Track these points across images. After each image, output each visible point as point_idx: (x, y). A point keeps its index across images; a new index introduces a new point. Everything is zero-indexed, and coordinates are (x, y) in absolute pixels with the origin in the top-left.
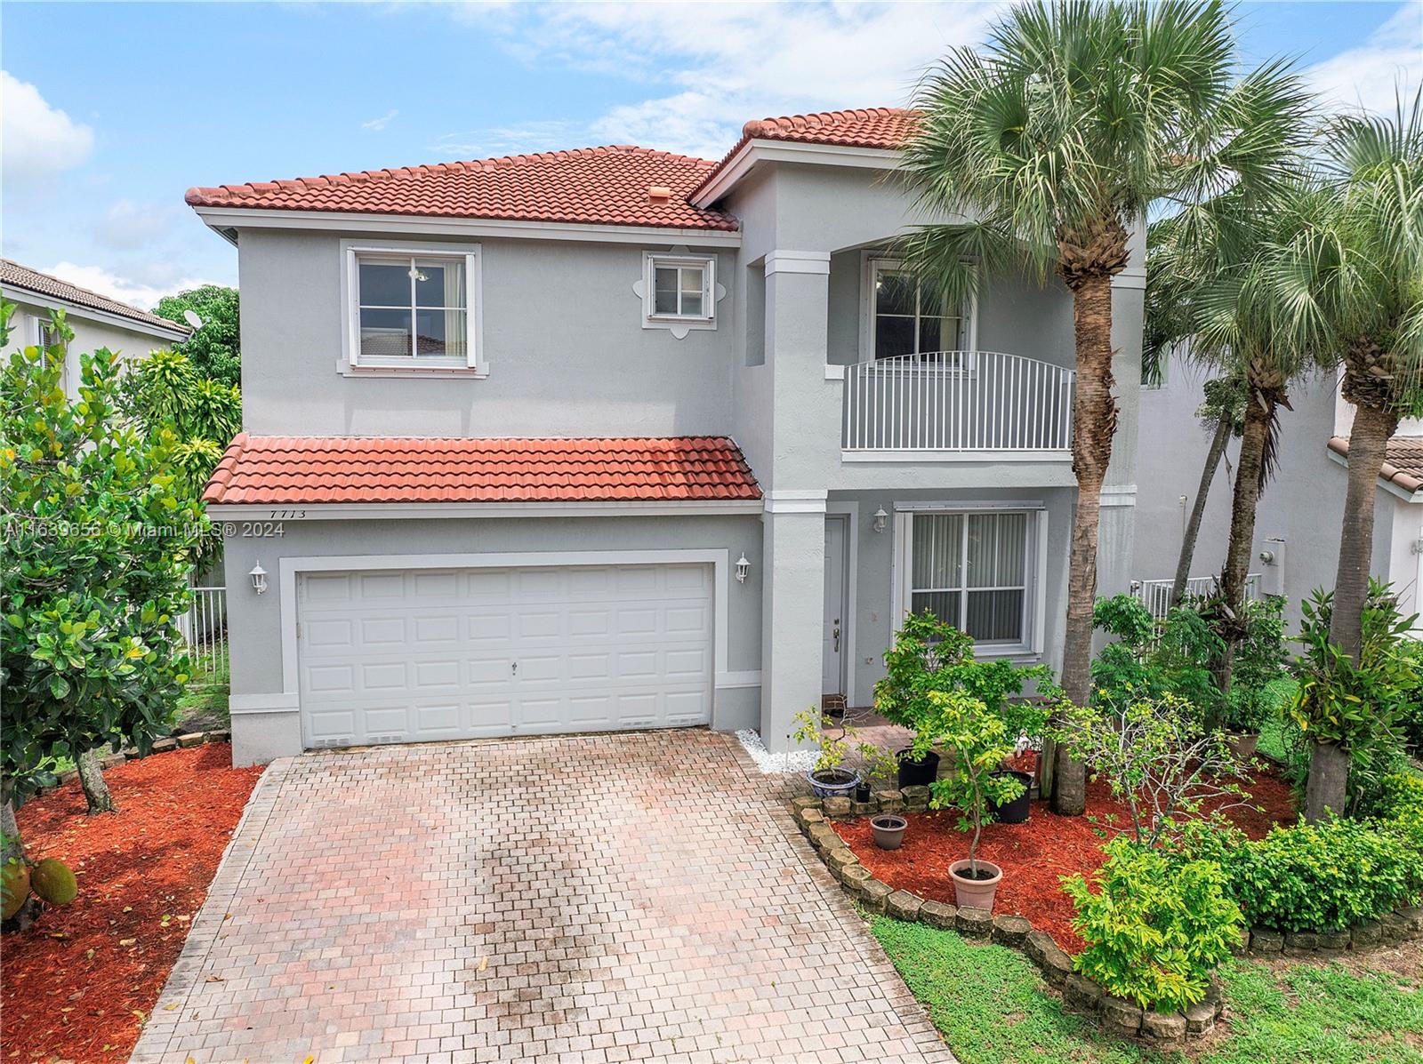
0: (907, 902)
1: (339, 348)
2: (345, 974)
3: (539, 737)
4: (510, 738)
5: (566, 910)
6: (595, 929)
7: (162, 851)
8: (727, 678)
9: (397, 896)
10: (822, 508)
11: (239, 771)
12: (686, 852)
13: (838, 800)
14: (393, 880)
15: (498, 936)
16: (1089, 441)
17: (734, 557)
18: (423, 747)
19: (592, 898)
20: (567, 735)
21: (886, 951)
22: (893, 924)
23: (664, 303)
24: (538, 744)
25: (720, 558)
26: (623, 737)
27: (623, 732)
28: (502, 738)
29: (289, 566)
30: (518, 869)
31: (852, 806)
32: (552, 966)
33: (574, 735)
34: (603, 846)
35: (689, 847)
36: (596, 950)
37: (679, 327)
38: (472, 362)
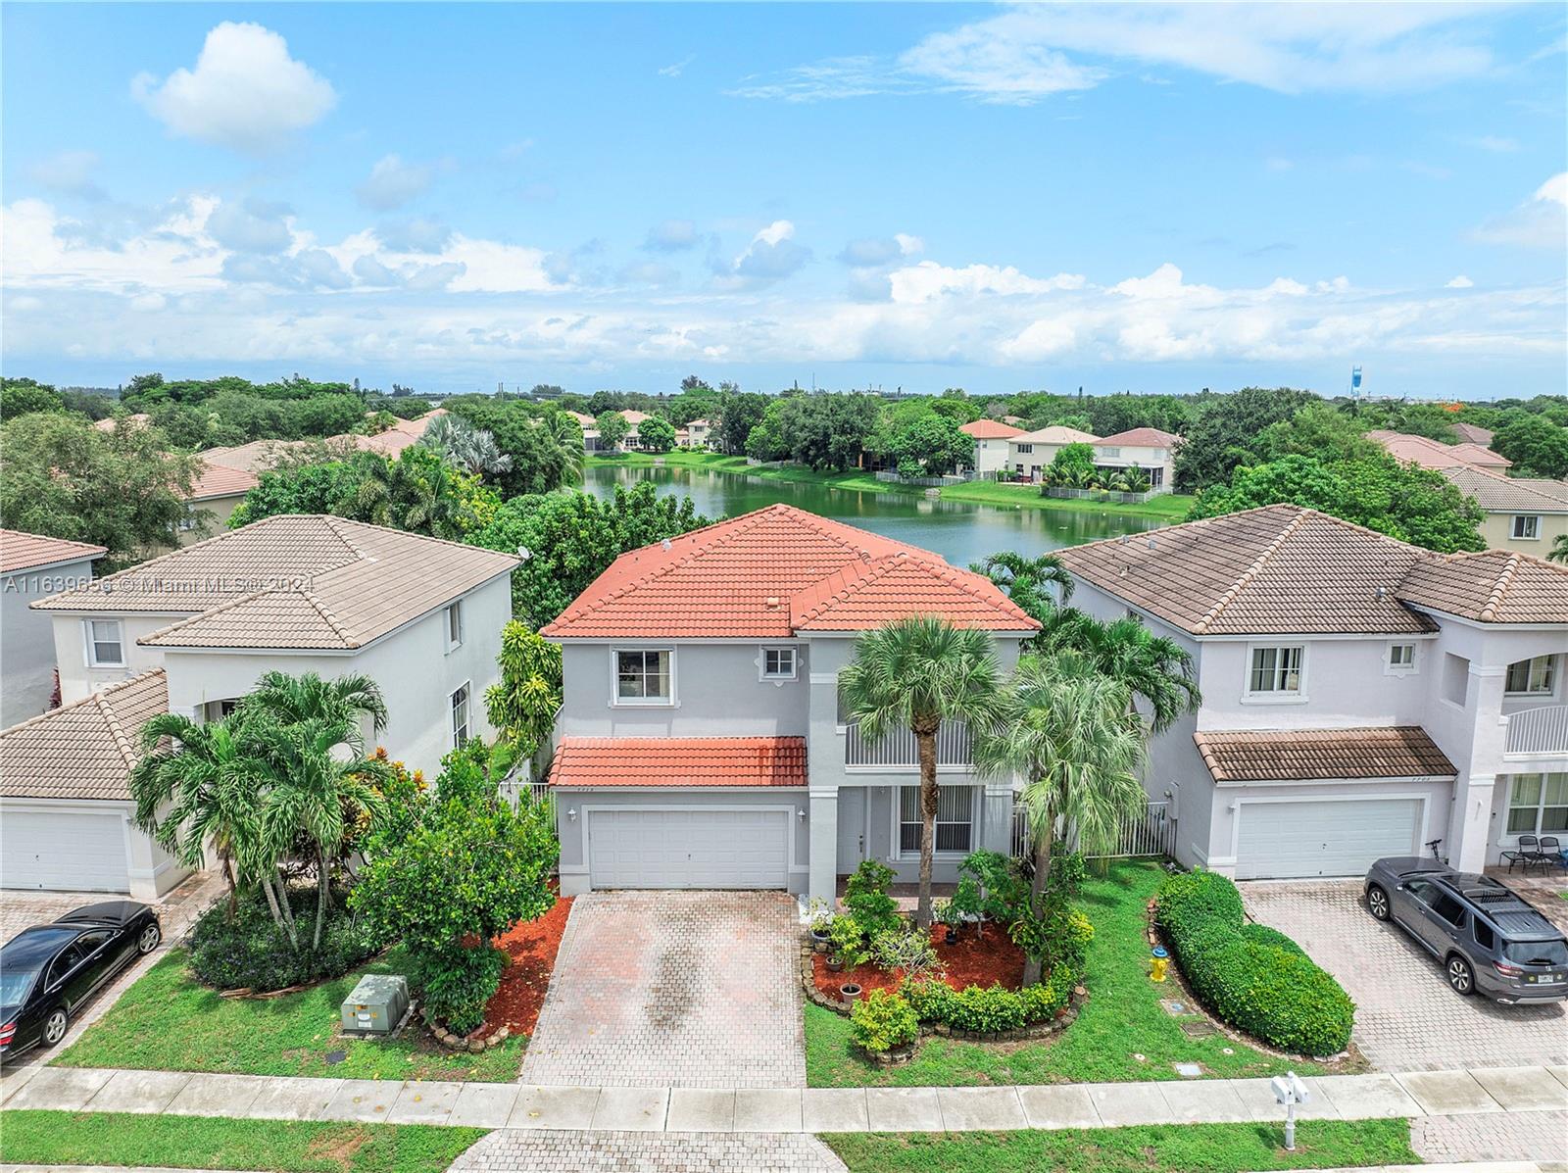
0: (821, 998)
1: (609, 696)
2: (604, 1003)
3: (701, 890)
4: (687, 890)
5: (689, 986)
6: (698, 995)
7: (535, 942)
8: (794, 868)
9: (625, 973)
10: (836, 795)
11: (563, 900)
12: (745, 963)
13: (821, 944)
14: (625, 965)
15: (661, 994)
16: (924, 804)
17: (797, 811)
18: (645, 892)
19: (701, 982)
20: (715, 890)
21: (805, 1016)
22: (813, 1006)
23: (771, 668)
24: (701, 895)
25: (791, 809)
26: (742, 894)
27: (743, 890)
28: (683, 890)
29: (585, 809)
30: (674, 965)
31: (827, 948)
32: (678, 1008)
33: (718, 890)
34: (712, 957)
35: (748, 961)
36: (696, 1004)
37: (779, 677)
38: (672, 703)
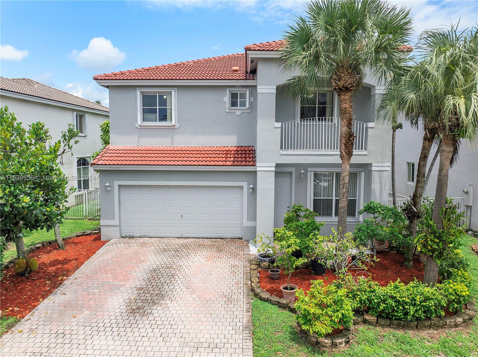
0: (266, 295)
1: (136, 121)
2: (96, 296)
3: (189, 238)
4: (180, 238)
5: (165, 287)
6: (170, 293)
7: (70, 261)
8: (247, 223)
9: (121, 278)
10: (274, 169)
11: (103, 242)
12: (210, 274)
13: (265, 263)
14: (123, 274)
15: (142, 292)
16: (344, 147)
17: (248, 185)
18: (154, 238)
19: (175, 284)
20: (198, 238)
21: (252, 309)
22: (259, 302)
23: (234, 104)
24: (187, 240)
25: (245, 184)
26: (214, 240)
27: (215, 238)
28: (178, 238)
29: (117, 183)
30: (159, 274)
31: (269, 266)
32: (151, 301)
33: (200, 238)
34: (188, 270)
35: (212, 273)
36: (166, 298)
37: (238, 111)
38: (173, 123)
